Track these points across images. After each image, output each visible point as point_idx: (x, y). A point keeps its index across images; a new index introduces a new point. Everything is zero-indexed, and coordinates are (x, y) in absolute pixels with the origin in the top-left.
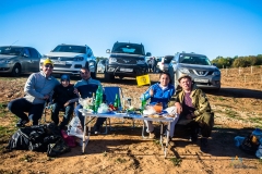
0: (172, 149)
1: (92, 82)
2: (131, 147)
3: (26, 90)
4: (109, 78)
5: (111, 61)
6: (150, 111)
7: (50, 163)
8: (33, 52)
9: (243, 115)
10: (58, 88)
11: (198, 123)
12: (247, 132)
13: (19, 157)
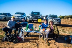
0: (47, 41)
1: (25, 23)
2: (36, 40)
3: (7, 25)
4: (30, 21)
5: (31, 17)
6: (42, 31)
7: (14, 45)
8: (9, 15)
9: (67, 32)
10: (16, 24)
11: (55, 34)
12: (68, 36)
13: (6, 43)
